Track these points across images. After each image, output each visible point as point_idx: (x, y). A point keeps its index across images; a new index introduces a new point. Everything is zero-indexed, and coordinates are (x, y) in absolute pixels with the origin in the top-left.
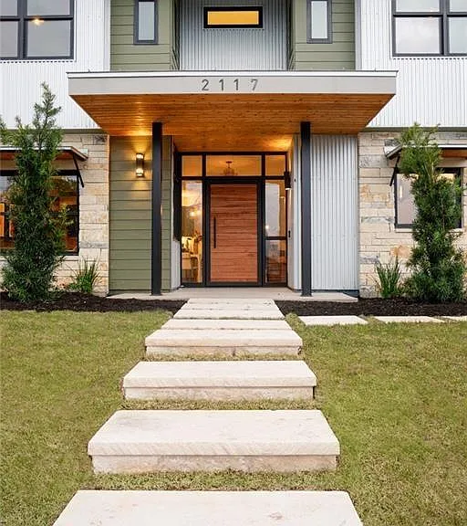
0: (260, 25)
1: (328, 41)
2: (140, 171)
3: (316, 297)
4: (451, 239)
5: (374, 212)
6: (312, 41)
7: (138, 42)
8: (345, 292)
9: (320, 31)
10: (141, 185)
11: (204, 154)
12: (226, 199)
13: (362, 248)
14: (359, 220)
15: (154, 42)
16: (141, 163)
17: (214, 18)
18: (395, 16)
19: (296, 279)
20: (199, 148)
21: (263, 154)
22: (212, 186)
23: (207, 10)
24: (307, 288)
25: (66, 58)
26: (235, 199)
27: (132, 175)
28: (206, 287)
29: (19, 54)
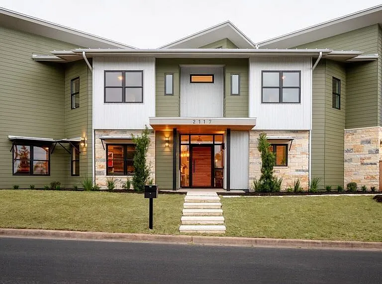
0: (213, 82)
1: (238, 95)
2: (167, 144)
3: (231, 191)
4: (272, 173)
5: (255, 160)
6: (232, 95)
7: (166, 95)
8: (243, 190)
9: (235, 91)
10: (167, 150)
11: (190, 135)
12: (199, 153)
13: (250, 174)
14: (249, 163)
15: (172, 95)
16: (168, 142)
17: (194, 79)
18: (262, 88)
19: (225, 187)
20: (188, 133)
21: (214, 135)
22: (193, 148)
23: (191, 75)
24: (228, 189)
25: (141, 102)
26: (202, 153)
27: (164, 146)
28: (191, 188)
29: (122, 100)
